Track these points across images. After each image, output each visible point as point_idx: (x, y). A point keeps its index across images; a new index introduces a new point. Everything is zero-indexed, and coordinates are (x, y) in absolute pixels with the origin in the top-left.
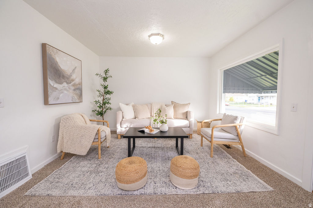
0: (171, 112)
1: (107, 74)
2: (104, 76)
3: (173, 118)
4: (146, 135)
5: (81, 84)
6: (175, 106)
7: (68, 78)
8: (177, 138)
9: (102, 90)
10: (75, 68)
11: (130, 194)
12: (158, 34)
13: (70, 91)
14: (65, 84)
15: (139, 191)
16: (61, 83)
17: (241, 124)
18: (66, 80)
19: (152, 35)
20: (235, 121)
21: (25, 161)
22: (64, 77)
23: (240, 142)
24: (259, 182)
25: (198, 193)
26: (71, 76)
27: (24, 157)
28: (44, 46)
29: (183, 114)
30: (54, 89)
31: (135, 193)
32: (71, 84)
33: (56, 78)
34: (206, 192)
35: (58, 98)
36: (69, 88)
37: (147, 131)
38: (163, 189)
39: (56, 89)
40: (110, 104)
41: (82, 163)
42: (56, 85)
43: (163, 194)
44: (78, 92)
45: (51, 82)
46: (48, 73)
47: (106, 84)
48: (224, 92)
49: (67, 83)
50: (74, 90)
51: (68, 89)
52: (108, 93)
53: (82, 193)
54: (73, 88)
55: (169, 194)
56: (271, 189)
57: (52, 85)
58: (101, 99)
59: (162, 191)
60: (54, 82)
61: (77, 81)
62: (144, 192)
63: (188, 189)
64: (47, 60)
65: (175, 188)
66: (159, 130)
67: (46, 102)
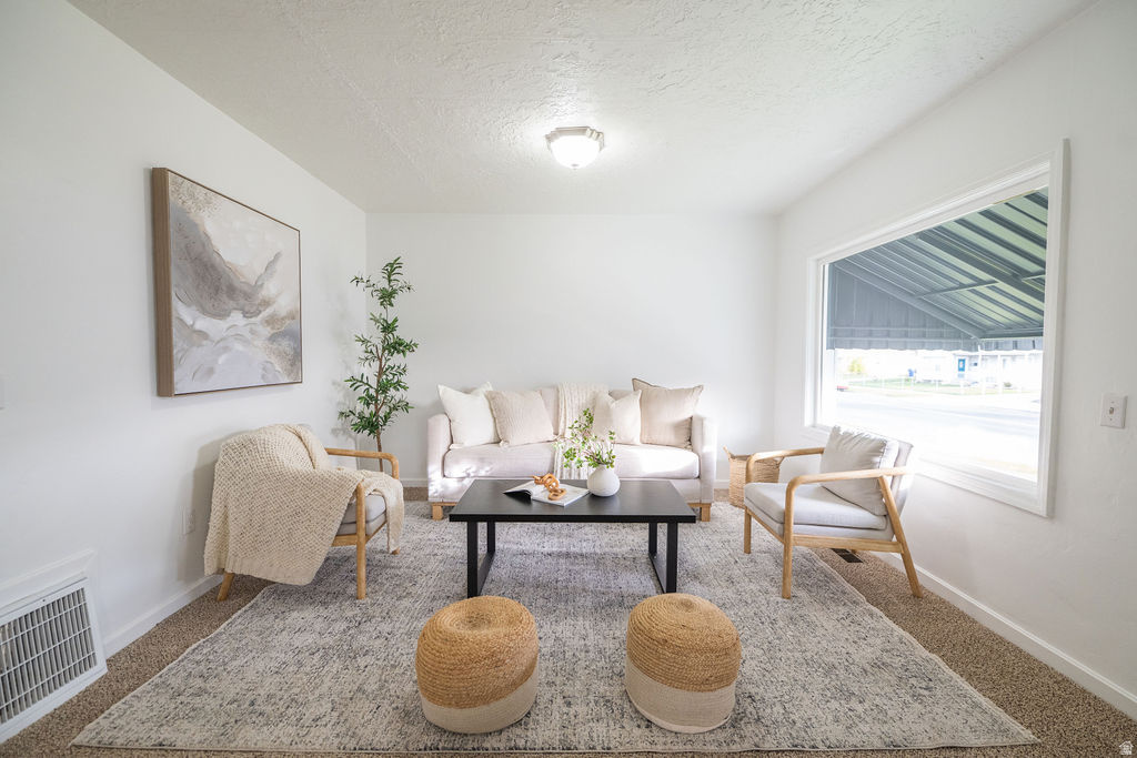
0: (629, 418)
1: (392, 278)
2: (384, 284)
3: (637, 440)
4: (534, 510)
5: (296, 315)
6: (648, 395)
7: (247, 296)
8: (652, 521)
9: (377, 337)
10: (277, 256)
11: (470, 746)
12: (582, 130)
13: (255, 343)
14: (237, 318)
15: (504, 735)
16: (220, 314)
17: (897, 470)
18: (242, 302)
19: (561, 131)
20: (877, 459)
21: (82, 613)
22: (232, 291)
23: (894, 539)
24: (976, 705)
25: (735, 748)
26: (258, 286)
27: (79, 594)
28: (158, 180)
29: (677, 427)
30: (195, 335)
31: (491, 743)
32: (261, 316)
33: (201, 297)
34: (767, 746)
35: (211, 371)
36: (252, 332)
37: (537, 492)
38: (600, 729)
39: (203, 335)
40: (405, 388)
41: (295, 614)
42: (203, 323)
43: (599, 749)
44: (286, 345)
45: (183, 312)
46: (175, 276)
47: (390, 314)
48: (832, 346)
49: (246, 314)
50: (272, 339)
51: (248, 336)
52: (397, 347)
53: (286, 741)
54: (267, 331)
55: (621, 749)
56: (1027, 735)
57: (189, 321)
58: (370, 372)
59: (595, 735)
60: (194, 310)
61: (283, 305)
62: (523, 741)
63: (694, 729)
64: (171, 230)
65: (643, 724)
66: (585, 491)
67: (164, 385)
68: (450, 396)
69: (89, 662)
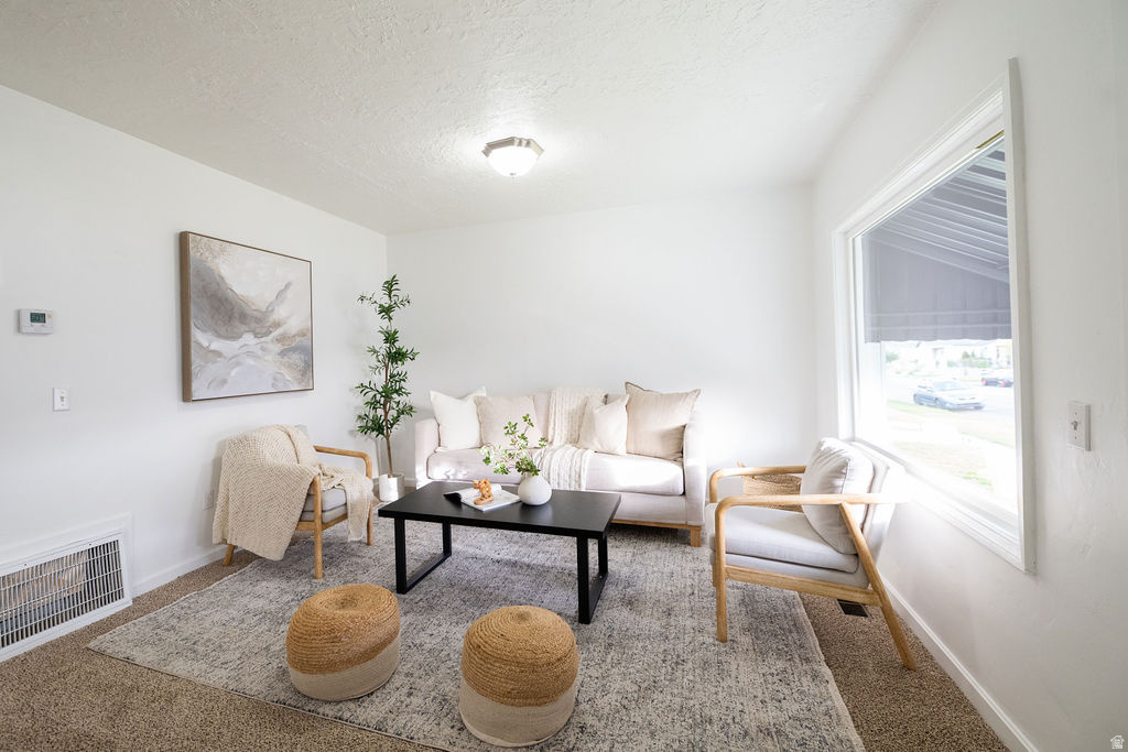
1: (393, 293)
2: (385, 301)
4: (465, 514)
5: (308, 333)
7: (258, 320)
9: (383, 347)
10: (288, 286)
11: (307, 708)
12: (509, 142)
13: (266, 358)
14: (249, 339)
16: (236, 337)
18: (253, 325)
19: (491, 146)
21: (117, 555)
22: (243, 317)
23: (870, 587)
26: (270, 311)
27: (115, 543)
28: (183, 239)
30: (210, 355)
32: (273, 334)
33: (216, 324)
35: (224, 382)
36: (263, 349)
37: (468, 496)
38: (418, 721)
39: (218, 354)
40: (407, 394)
41: (264, 583)
42: (217, 344)
43: (403, 737)
44: (296, 358)
45: (200, 337)
46: (193, 310)
47: (394, 326)
49: (256, 335)
50: (282, 353)
51: (260, 353)
52: (397, 356)
53: (196, 673)
54: (278, 348)
55: (422, 742)
57: (205, 344)
58: (379, 380)
59: (409, 724)
60: (209, 335)
61: (294, 325)
62: (349, 714)
66: (515, 498)
67: (186, 395)
68: (441, 401)
69: (119, 595)
